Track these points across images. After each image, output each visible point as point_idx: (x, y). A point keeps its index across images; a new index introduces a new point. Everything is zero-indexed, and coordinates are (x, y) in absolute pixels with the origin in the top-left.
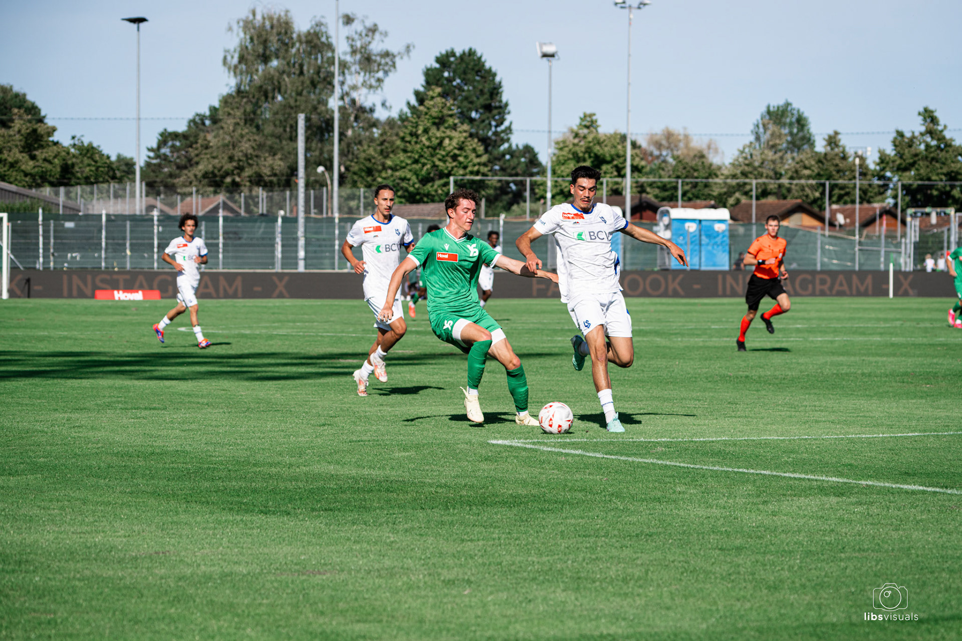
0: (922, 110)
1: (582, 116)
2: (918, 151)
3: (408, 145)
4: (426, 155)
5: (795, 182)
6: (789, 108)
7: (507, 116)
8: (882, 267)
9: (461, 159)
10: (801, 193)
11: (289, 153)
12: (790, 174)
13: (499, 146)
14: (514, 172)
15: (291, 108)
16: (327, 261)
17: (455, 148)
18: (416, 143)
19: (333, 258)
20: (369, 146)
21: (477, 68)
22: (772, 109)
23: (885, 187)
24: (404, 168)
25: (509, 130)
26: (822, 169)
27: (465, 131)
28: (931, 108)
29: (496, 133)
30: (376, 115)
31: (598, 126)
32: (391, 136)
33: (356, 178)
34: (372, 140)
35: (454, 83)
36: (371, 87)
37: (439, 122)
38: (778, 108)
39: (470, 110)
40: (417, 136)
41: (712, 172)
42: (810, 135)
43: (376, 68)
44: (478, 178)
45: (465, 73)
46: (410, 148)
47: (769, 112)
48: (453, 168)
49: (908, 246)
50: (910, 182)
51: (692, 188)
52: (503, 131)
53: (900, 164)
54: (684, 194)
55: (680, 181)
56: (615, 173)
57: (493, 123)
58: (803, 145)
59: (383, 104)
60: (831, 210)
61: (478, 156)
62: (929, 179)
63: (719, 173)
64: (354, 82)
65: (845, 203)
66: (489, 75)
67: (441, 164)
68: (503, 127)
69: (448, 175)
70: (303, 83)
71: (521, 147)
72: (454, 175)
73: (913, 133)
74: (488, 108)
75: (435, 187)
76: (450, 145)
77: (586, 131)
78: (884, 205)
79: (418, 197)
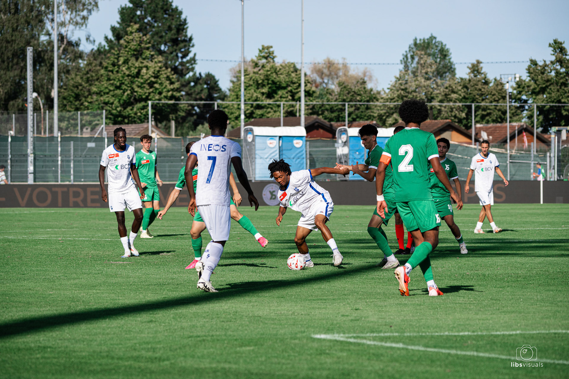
0: (552, 42)
1: (261, 48)
2: (550, 78)
3: (110, 73)
4: (126, 83)
5: (444, 104)
6: (434, 42)
7: (191, 49)
8: (532, 178)
9: (157, 86)
10: (449, 114)
11: (7, 81)
12: (440, 98)
13: (185, 75)
14: (198, 97)
15: (8, 42)
16: (50, 175)
17: (152, 76)
18: (117, 72)
19: (57, 172)
20: (76, 75)
21: (165, 7)
22: (418, 42)
23: (522, 108)
24: (108, 93)
25: (193, 60)
26: (467, 94)
27: (160, 62)
28: (560, 40)
29: (182, 64)
30: (81, 48)
31: (274, 57)
32: (95, 66)
33: (65, 102)
34: (79, 69)
35: (146, 21)
36: (77, 23)
37: (138, 54)
38: (424, 40)
39: (160, 43)
40: (119, 66)
41: (373, 97)
42: (451, 63)
43: (81, 8)
44: (172, 102)
45: (154, 11)
46: (112, 76)
47: (416, 44)
48: (149, 93)
49: (553, 159)
50: (543, 104)
51: (355, 110)
52: (188, 62)
53: (535, 89)
54: (350, 115)
55: (347, 104)
56: (290, 98)
57: (180, 55)
58: (445, 73)
59: (87, 39)
60: (476, 128)
61: (172, 83)
62: (559, 102)
63: (378, 97)
64: (63, 20)
65: (488, 122)
66: (176, 13)
67: (139, 90)
68: (188, 58)
69: (147, 99)
70: (18, 20)
71: (203, 75)
72: (150, 100)
73: (545, 61)
74: (175, 42)
75: (135, 110)
76: (147, 73)
77: (264, 61)
78: (522, 124)
79: (120, 119)
